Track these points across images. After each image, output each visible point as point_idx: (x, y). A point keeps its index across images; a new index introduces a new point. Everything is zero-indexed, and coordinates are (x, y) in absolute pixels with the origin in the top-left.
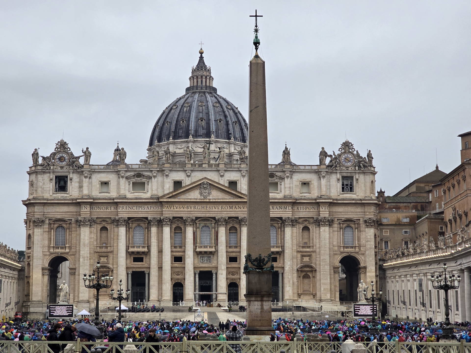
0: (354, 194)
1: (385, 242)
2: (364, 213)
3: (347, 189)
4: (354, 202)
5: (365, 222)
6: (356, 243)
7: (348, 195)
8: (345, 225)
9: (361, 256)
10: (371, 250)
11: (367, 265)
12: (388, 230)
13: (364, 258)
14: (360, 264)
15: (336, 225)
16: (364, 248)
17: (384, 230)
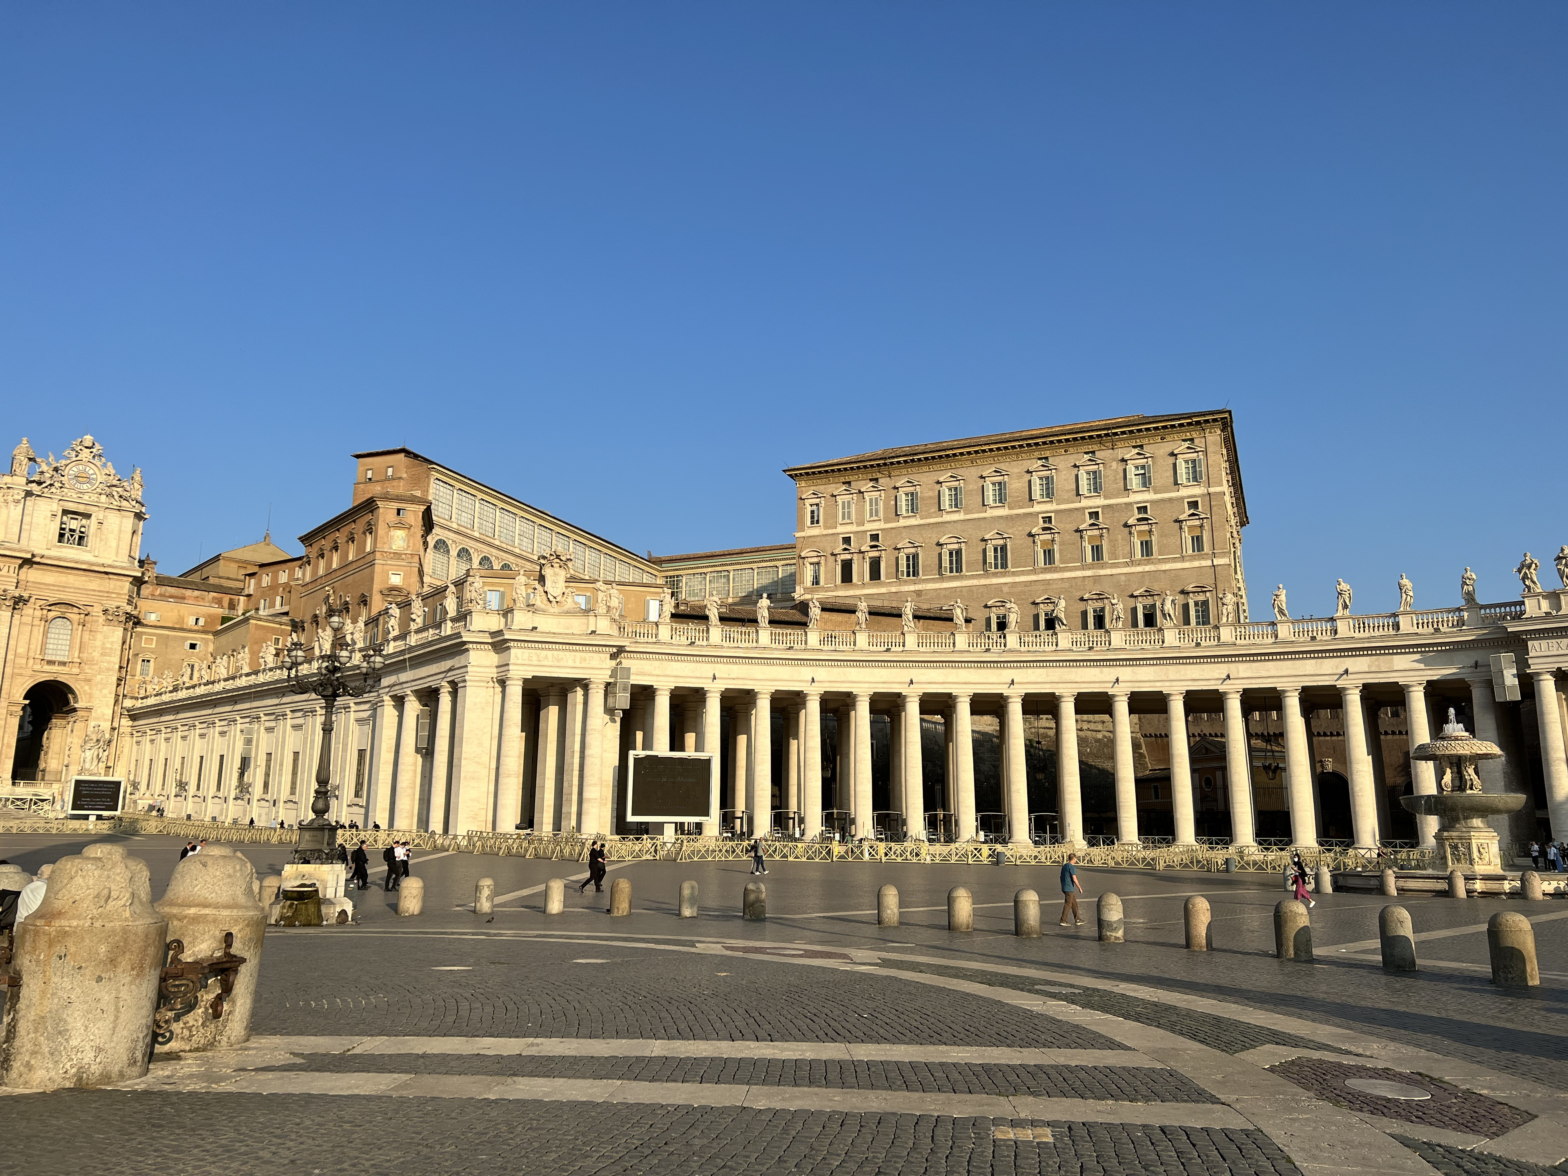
0: (89, 552)
1: (143, 661)
2: (106, 595)
3: (71, 539)
4: (84, 567)
5: (105, 611)
6: (76, 655)
7: (70, 553)
8: (51, 615)
9: (83, 683)
10: (111, 673)
11: (94, 703)
12: (155, 638)
13: (90, 688)
14: (76, 702)
15: (29, 611)
16: (95, 667)
17: (144, 637)
